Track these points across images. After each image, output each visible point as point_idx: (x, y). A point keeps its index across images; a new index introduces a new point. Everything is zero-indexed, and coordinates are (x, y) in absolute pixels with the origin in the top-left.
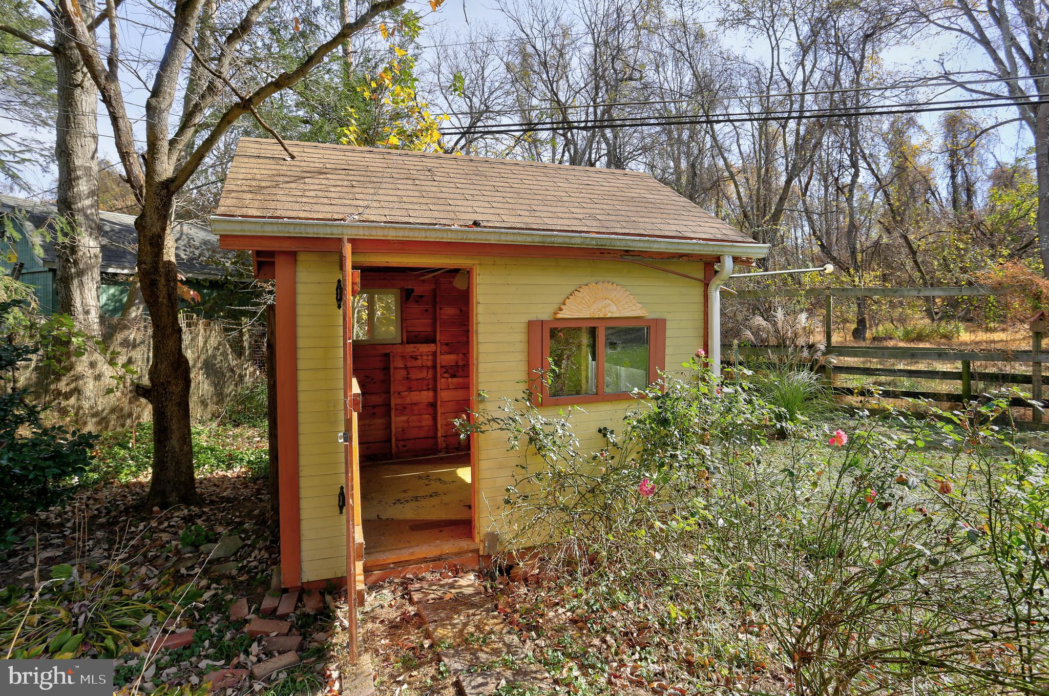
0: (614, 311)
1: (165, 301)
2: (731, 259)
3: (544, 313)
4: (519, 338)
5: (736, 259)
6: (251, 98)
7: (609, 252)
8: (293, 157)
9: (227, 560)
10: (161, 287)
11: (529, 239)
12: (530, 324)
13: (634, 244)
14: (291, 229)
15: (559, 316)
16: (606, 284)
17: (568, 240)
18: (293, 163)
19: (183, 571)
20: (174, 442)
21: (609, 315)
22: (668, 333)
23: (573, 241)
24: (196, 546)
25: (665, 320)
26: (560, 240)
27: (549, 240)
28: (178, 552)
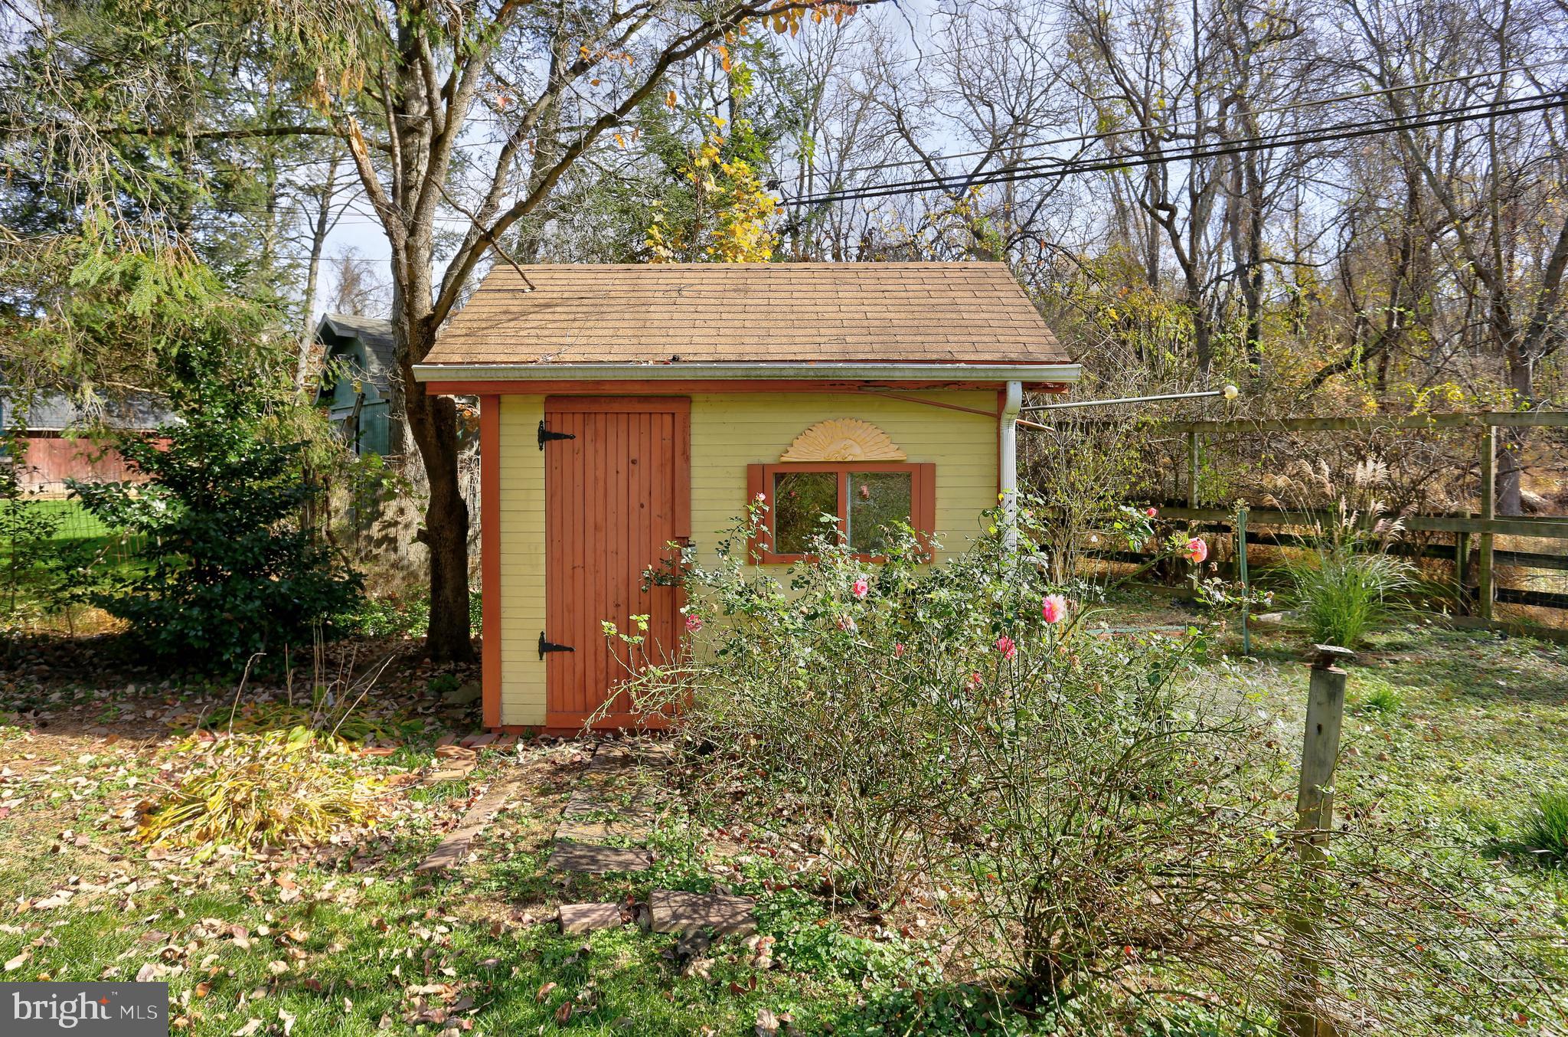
0: (857, 453)
1: (434, 441)
2: (1019, 386)
3: (767, 456)
4: (738, 485)
5: (1028, 386)
6: (492, 230)
7: (842, 383)
8: (532, 288)
9: (461, 706)
10: (428, 426)
11: (730, 373)
12: (751, 468)
13: (866, 373)
14: (483, 373)
15: (784, 459)
16: (847, 421)
17: (777, 373)
18: (532, 295)
19: (420, 710)
20: (448, 592)
21: (849, 459)
22: (939, 482)
23: (784, 373)
24: (440, 691)
25: (933, 467)
26: (767, 373)
27: (753, 373)
28: (422, 694)
